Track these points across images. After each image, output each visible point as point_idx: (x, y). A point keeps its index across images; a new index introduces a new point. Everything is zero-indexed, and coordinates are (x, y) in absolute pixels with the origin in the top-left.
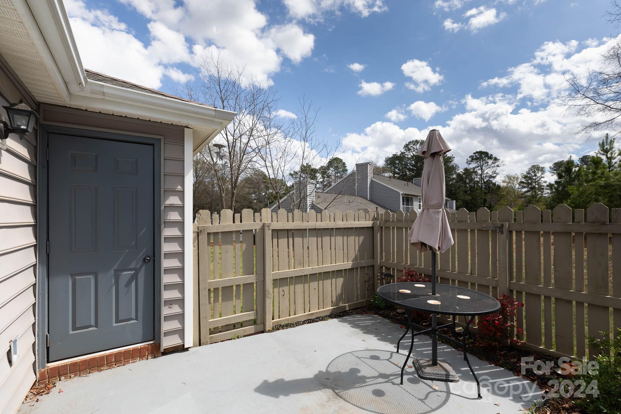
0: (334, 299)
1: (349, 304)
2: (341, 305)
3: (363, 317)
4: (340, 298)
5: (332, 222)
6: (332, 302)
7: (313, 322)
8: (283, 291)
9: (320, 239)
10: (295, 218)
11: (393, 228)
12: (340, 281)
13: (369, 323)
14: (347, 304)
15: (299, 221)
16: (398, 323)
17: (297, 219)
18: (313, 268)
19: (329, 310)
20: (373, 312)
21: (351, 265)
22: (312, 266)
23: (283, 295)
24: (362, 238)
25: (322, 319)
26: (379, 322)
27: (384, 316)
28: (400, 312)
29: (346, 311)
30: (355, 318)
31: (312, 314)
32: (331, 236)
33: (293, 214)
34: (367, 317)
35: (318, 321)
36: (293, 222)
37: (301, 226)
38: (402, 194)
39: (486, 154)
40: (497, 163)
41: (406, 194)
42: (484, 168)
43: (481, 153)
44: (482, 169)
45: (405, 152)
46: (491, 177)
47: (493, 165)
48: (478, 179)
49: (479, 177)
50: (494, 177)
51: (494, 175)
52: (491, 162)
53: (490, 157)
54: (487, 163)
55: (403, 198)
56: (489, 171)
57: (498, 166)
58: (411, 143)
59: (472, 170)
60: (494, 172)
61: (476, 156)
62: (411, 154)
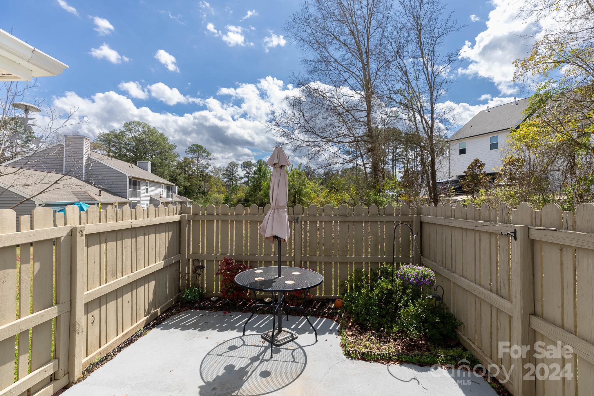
0: (147, 308)
1: (161, 307)
2: (152, 312)
3: (182, 316)
4: (153, 304)
5: (146, 219)
6: (145, 310)
7: (132, 343)
8: (93, 316)
9: (134, 240)
10: (108, 217)
11: (203, 221)
12: (153, 283)
13: (194, 320)
14: (158, 308)
15: (113, 219)
16: (219, 310)
17: (111, 217)
18: (128, 277)
19: (143, 321)
20: (186, 308)
21: (163, 264)
22: (126, 275)
23: (93, 322)
24: (171, 233)
25: (140, 334)
26: (201, 316)
27: (200, 308)
28: (214, 300)
29: (159, 316)
30: (175, 320)
31: (127, 334)
32: (144, 235)
33: (106, 211)
34: (185, 315)
35: (136, 340)
36: (106, 222)
37: (117, 226)
38: (129, 177)
39: (201, 148)
40: (210, 157)
41: (133, 178)
42: (199, 159)
43: (198, 146)
44: (198, 160)
45: (125, 132)
46: (206, 167)
47: (206, 158)
48: (195, 169)
49: (196, 166)
50: (207, 168)
51: (207, 166)
52: (205, 155)
53: (204, 151)
54: (202, 155)
55: (130, 181)
56: (203, 162)
57: (210, 159)
58: (133, 124)
59: (190, 160)
60: (207, 164)
61: (193, 148)
62: (133, 135)
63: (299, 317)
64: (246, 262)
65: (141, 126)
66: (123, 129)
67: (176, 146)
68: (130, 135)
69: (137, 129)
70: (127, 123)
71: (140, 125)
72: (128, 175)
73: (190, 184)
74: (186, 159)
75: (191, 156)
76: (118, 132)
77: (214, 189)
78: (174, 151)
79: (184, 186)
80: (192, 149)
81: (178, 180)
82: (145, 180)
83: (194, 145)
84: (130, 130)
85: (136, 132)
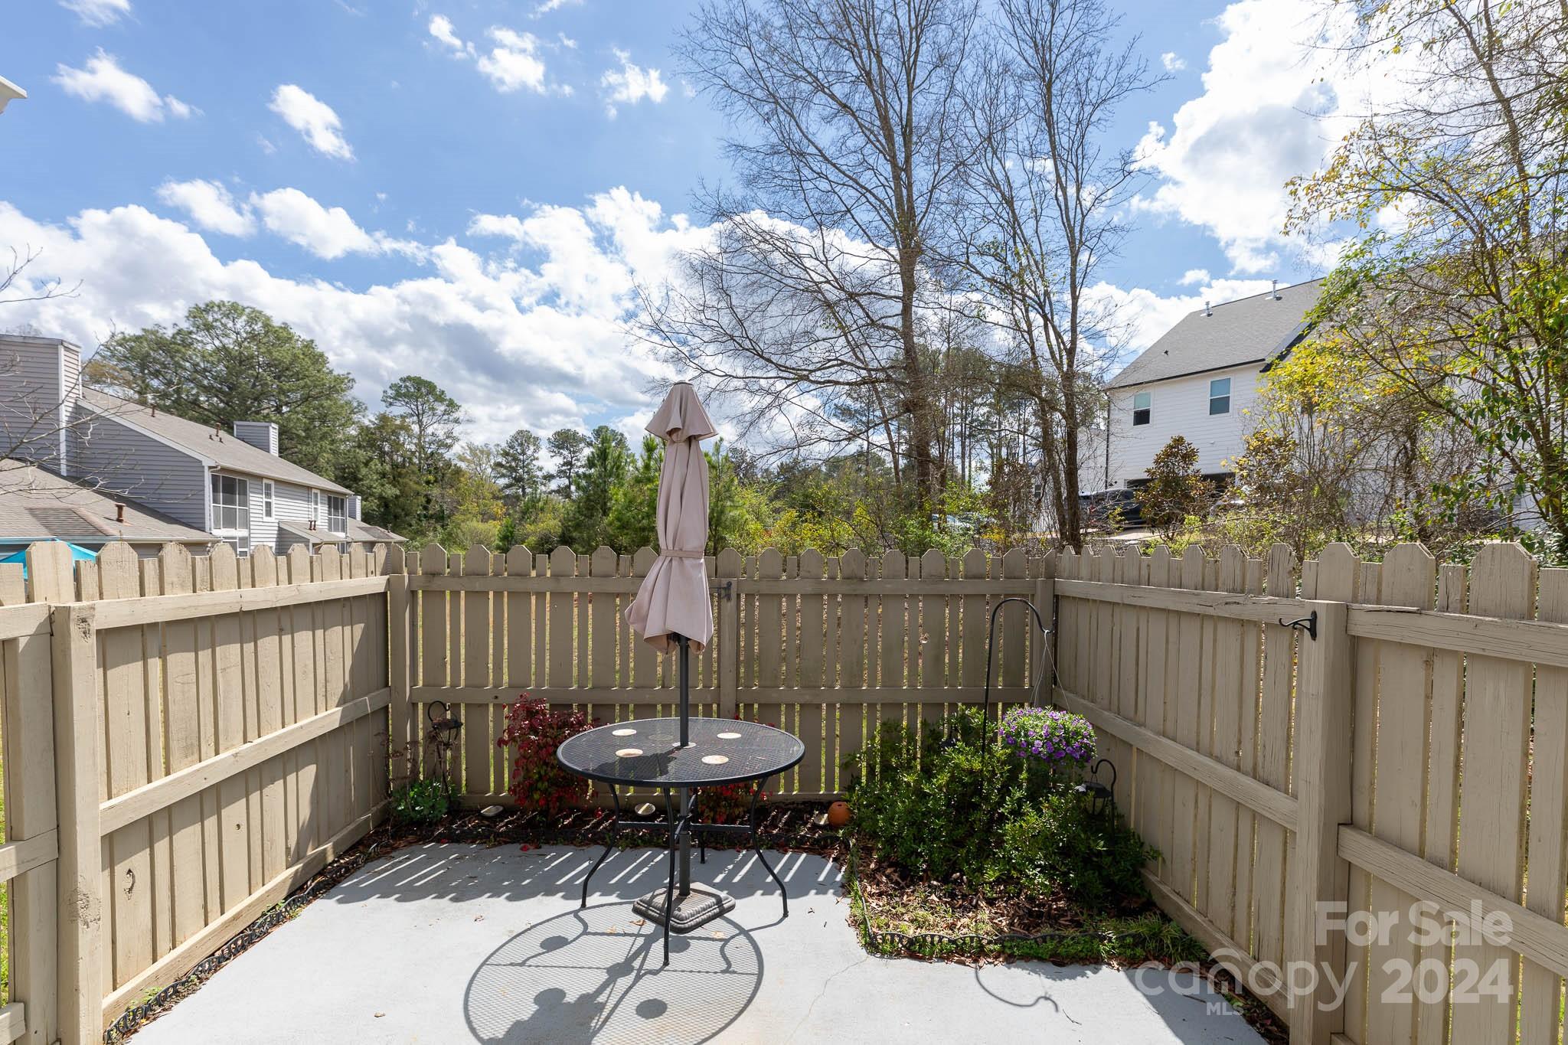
0: (293, 843)
1: (335, 839)
2: (310, 852)
3: (401, 862)
4: (312, 832)
5: (284, 585)
6: (288, 849)
7: (253, 943)
8: (130, 871)
9: (249, 647)
10: (167, 579)
11: (455, 594)
12: (309, 773)
13: (435, 870)
14: (326, 842)
15: (183, 587)
16: (506, 843)
17: (175, 580)
18: (235, 755)
19: (284, 881)
20: (410, 838)
21: (338, 716)
22: (227, 749)
23: (130, 889)
24: (359, 628)
25: (275, 918)
26: (456, 858)
27: (452, 838)
28: (491, 814)
29: (330, 864)
30: (380, 873)
31: (236, 918)
32: (281, 632)
33: (161, 562)
34: (408, 859)
35: (266, 933)
36: (162, 593)
37: (196, 607)
38: (210, 468)
39: (431, 388)
40: (455, 415)
41: (224, 469)
42: (425, 420)
43: (418, 382)
44: (420, 423)
45: (191, 333)
46: (442, 444)
47: (446, 417)
48: (413, 447)
49: (415, 441)
50: (449, 447)
51: (449, 441)
52: (443, 408)
53: (440, 398)
54: (433, 409)
55: (215, 480)
56: (437, 429)
57: (457, 421)
58: (216, 309)
59: (398, 422)
60: (449, 435)
61: (406, 387)
62: (217, 343)
63: (732, 851)
64: (583, 707)
65: (244, 318)
66: (185, 325)
67: (353, 380)
68: (208, 344)
69: (230, 325)
70: (197, 308)
71: (240, 315)
72: (207, 463)
73: (398, 492)
74: (383, 418)
75: (399, 410)
76: (169, 333)
77: (470, 507)
78: (349, 395)
79: (381, 498)
80: (403, 391)
81: (361, 480)
82: (260, 478)
83: (409, 378)
84: (208, 327)
85: (227, 336)
